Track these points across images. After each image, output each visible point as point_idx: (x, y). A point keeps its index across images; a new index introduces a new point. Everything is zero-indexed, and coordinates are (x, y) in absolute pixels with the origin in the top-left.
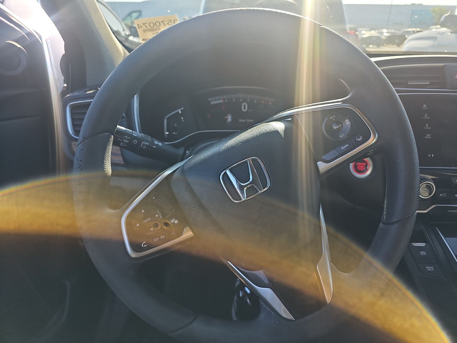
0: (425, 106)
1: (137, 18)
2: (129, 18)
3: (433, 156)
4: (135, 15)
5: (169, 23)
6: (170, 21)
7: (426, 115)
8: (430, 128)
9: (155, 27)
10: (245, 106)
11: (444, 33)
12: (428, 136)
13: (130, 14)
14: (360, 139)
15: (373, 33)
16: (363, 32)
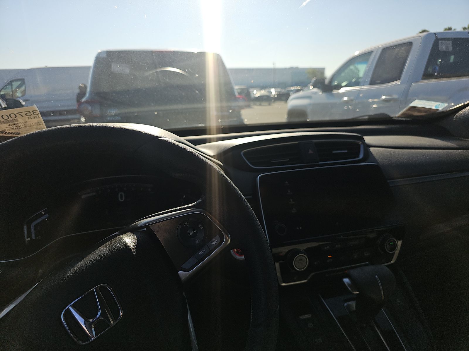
0: (287, 182)
1: (19, 87)
2: (9, 87)
3: (301, 228)
4: (15, 84)
5: (27, 114)
6: (28, 112)
7: (289, 191)
8: (294, 203)
9: (10, 118)
10: (121, 195)
11: (316, 93)
12: (294, 210)
13: (10, 83)
14: (215, 243)
15: (263, 92)
16: (255, 92)
